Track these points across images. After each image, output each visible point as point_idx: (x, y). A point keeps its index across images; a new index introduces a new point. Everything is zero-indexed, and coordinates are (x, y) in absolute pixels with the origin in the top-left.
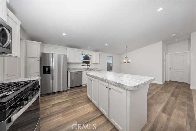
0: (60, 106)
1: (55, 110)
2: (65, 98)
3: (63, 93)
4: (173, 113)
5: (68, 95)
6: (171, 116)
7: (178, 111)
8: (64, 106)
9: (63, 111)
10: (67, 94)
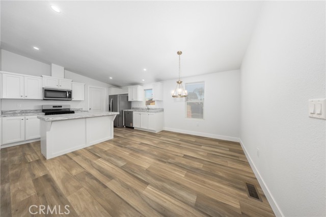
4: (33, 186)
6: (33, 180)
7: (28, 195)
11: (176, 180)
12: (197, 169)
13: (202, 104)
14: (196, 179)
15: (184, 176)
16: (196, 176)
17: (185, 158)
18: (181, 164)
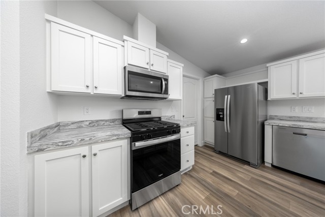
0: (221, 182)
1: (209, 181)
2: (239, 177)
3: (246, 167)
5: (252, 178)
8: (224, 188)
9: (215, 193)
10: (254, 174)
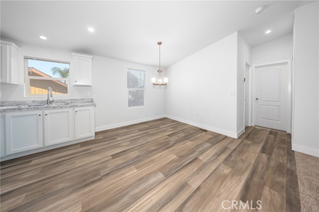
11: (135, 179)
12: (138, 157)
13: (142, 92)
14: (146, 164)
15: (136, 170)
16: (144, 162)
17: (115, 158)
18: (121, 164)
